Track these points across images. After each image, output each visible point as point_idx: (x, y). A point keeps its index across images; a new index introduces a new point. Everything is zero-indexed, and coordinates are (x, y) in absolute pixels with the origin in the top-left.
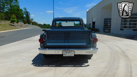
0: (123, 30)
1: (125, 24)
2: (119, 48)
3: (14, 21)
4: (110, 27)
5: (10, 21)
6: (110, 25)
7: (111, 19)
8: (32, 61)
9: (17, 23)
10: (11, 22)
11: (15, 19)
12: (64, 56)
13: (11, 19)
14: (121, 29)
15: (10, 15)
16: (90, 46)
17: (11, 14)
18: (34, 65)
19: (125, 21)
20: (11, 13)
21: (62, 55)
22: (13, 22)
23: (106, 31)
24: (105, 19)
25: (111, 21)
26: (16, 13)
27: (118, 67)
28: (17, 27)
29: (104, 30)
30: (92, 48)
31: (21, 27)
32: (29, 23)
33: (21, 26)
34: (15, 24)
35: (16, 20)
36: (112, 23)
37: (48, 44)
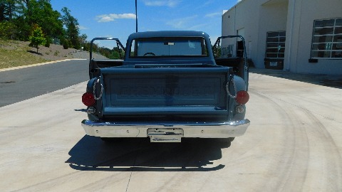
0: (316, 61)
1: (322, 47)
2: (308, 112)
3: (39, 42)
4: (283, 56)
5: (29, 43)
6: (283, 50)
7: (283, 33)
8: (70, 153)
9: (47, 46)
10: (31, 45)
11: (40, 36)
12: (152, 141)
13: (31, 38)
14: (311, 61)
15: (27, 25)
16: (228, 115)
17: (29, 23)
18: (71, 166)
19: (322, 39)
20: (31, 22)
21: (148, 138)
22: (35, 43)
23: (271, 64)
24: (270, 34)
25: (284, 40)
26: (43, 20)
27: (306, 172)
28: (45, 57)
29: (267, 61)
30: (232, 120)
31: (56, 57)
32: (77, 47)
33: (56, 54)
34: (42, 48)
35: (42, 39)
36: (288, 43)
37: (107, 109)
